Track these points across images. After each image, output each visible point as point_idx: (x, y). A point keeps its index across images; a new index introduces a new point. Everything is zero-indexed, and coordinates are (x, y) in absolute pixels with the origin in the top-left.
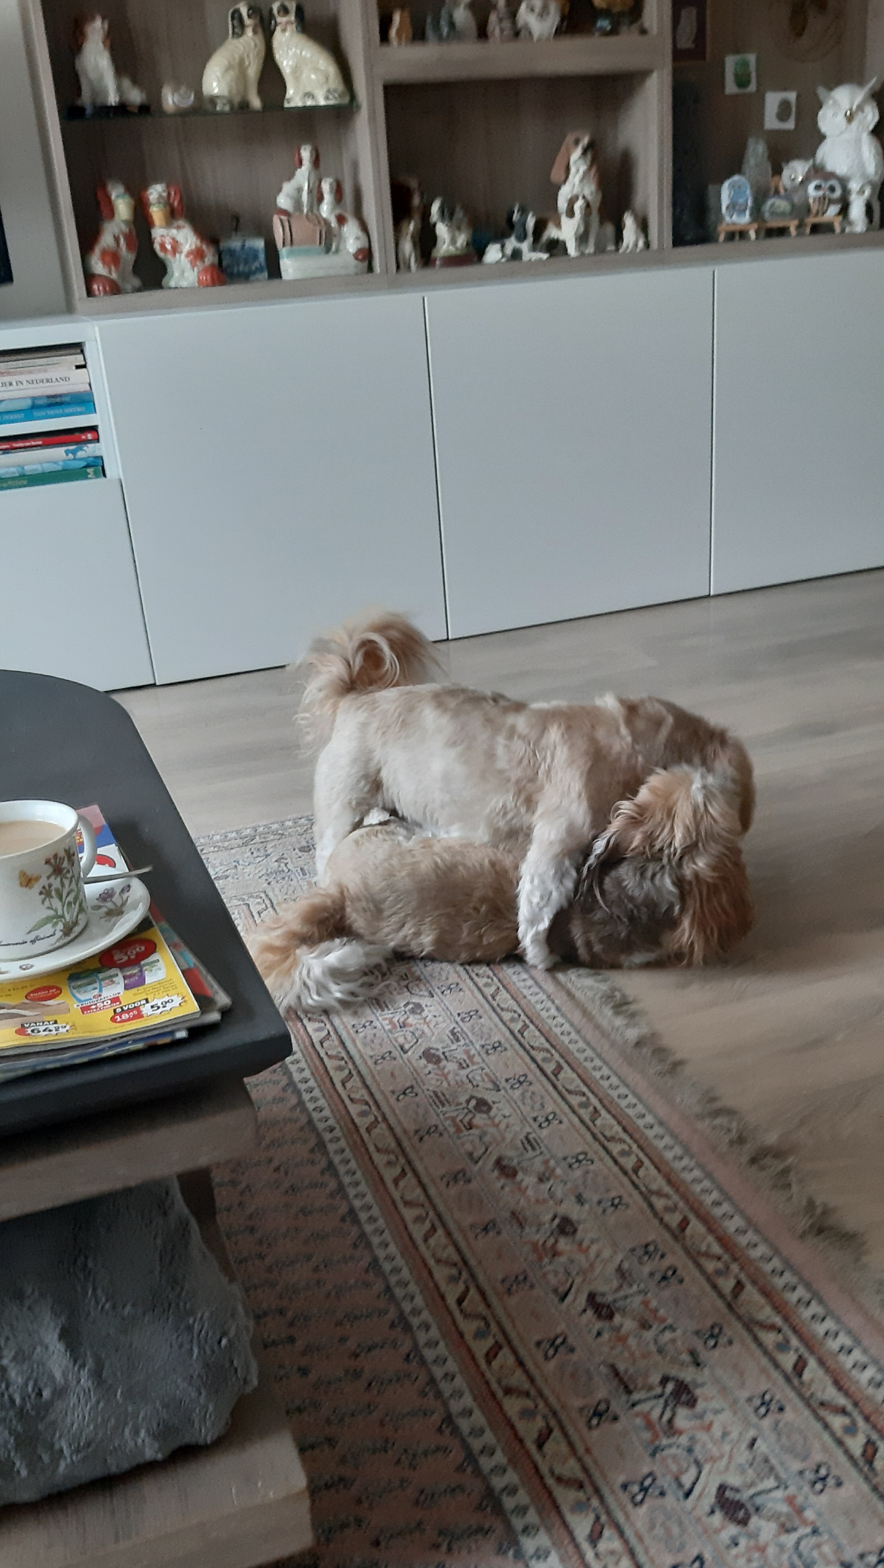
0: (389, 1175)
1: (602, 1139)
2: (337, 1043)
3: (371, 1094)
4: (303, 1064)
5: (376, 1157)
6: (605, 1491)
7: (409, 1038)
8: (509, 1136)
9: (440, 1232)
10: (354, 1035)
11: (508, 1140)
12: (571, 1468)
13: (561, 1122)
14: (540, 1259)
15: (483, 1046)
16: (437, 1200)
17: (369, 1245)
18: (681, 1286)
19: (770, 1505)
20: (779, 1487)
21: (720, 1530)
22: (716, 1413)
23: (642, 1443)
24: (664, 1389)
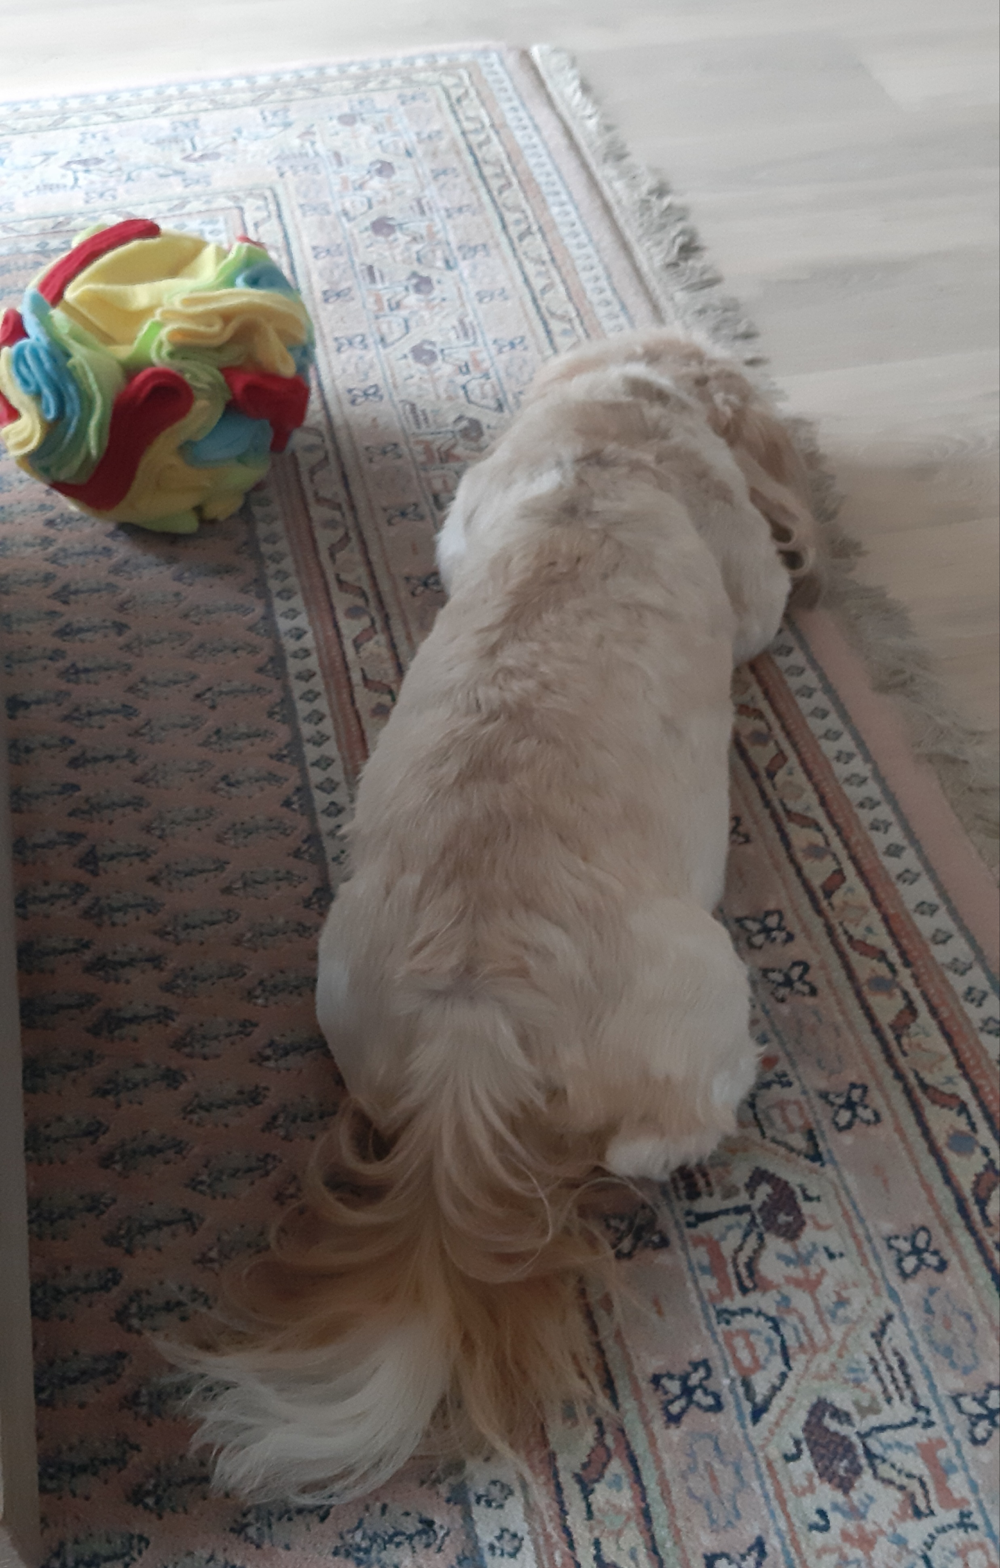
6: (622, 1383)
18: (810, 1001)
19: (895, 1456)
20: (914, 1421)
21: (803, 1493)
22: (831, 1256)
23: (700, 1297)
24: (752, 1197)
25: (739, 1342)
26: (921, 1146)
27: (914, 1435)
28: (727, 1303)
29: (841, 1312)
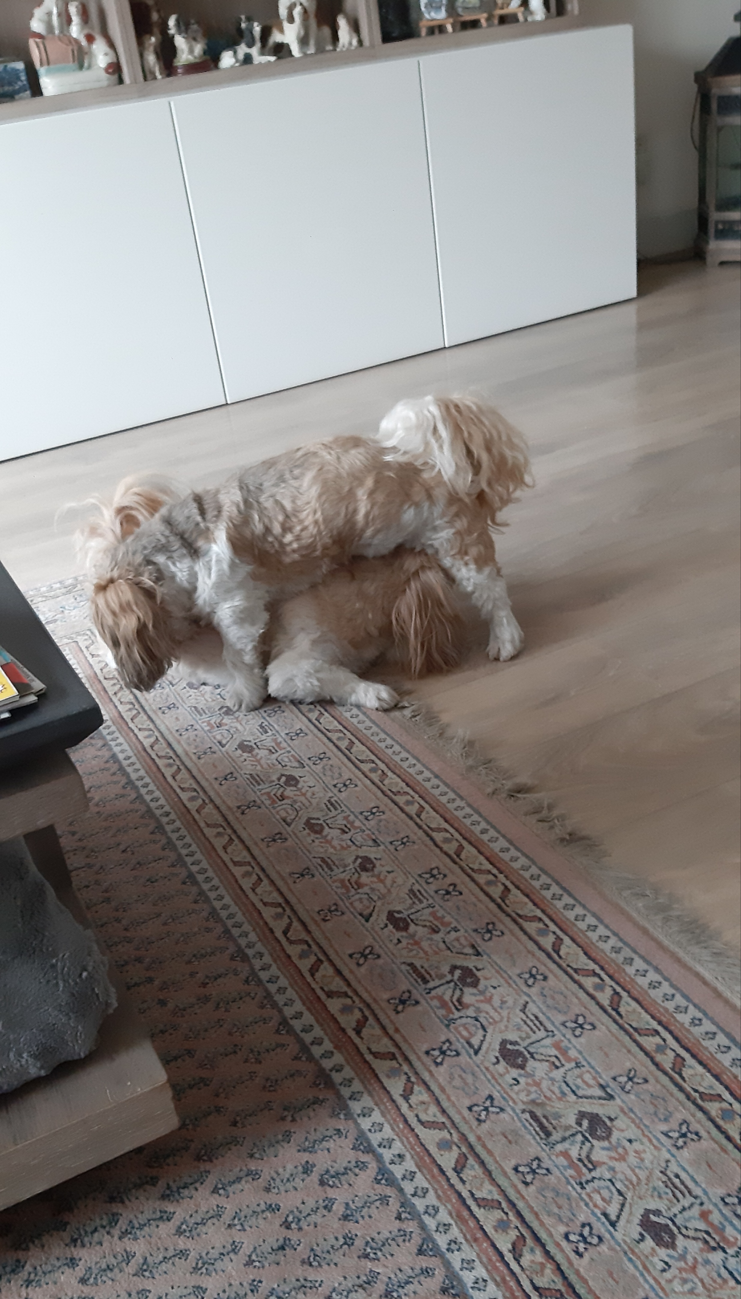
0: (219, 843)
1: (391, 794)
2: (165, 745)
3: (198, 783)
4: (138, 766)
5: (206, 830)
6: (412, 1058)
7: (226, 735)
8: (314, 802)
9: (266, 881)
10: (179, 737)
11: (314, 804)
12: (385, 1045)
13: (356, 786)
14: (348, 891)
15: (287, 734)
16: (260, 858)
17: (207, 900)
18: (460, 897)
19: (542, 1050)
20: (548, 1036)
21: (505, 1074)
22: (495, 988)
23: (439, 1018)
24: (453, 976)
25: (461, 1029)
26: (524, 938)
27: (548, 1041)
28: (451, 1016)
29: (504, 1006)
